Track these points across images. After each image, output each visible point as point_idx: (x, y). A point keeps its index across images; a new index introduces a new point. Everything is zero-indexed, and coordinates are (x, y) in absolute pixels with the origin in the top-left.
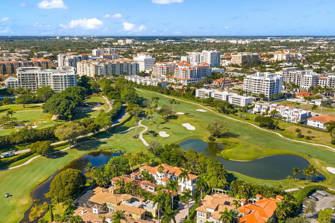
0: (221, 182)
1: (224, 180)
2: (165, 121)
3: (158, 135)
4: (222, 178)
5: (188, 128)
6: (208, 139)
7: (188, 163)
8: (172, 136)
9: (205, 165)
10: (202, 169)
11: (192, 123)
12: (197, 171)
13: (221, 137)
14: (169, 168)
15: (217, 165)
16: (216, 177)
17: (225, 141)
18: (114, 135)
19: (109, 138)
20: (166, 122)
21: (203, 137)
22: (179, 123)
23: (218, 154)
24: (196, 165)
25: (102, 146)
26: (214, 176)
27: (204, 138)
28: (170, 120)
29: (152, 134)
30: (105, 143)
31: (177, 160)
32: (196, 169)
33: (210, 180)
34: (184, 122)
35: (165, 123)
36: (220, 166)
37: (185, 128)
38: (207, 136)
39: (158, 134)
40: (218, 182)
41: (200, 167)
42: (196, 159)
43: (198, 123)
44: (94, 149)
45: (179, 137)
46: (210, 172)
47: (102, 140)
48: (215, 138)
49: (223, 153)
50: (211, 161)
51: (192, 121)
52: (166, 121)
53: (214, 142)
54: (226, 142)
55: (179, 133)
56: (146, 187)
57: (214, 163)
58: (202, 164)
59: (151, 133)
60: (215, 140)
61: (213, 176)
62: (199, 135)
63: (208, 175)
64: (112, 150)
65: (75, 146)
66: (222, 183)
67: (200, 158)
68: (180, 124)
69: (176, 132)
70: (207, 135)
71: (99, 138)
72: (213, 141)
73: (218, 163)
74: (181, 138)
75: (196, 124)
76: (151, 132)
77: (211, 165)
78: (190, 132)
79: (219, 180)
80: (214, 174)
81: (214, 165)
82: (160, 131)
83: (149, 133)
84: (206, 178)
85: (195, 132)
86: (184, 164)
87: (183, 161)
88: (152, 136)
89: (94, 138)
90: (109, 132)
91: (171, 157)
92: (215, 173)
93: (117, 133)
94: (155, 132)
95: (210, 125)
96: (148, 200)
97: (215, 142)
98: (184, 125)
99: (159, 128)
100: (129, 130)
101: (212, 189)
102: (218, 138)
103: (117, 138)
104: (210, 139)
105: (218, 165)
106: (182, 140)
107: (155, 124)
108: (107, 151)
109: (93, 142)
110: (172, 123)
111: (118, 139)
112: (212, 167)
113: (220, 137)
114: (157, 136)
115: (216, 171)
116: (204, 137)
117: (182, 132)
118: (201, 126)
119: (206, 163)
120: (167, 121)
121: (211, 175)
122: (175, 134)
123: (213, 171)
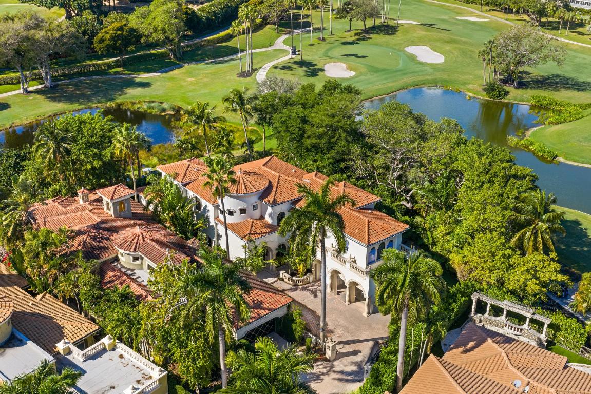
0: (528, 271)
1: (543, 261)
2: (357, 37)
3: (320, 73)
4: (536, 248)
5: (423, 58)
6: (484, 90)
7: (379, 161)
8: (363, 77)
9: (454, 175)
10: (433, 191)
11: (438, 44)
12: (412, 197)
13: (531, 88)
14: (278, 174)
15: (512, 179)
16: (503, 240)
17: (544, 99)
18: (186, 65)
19: (166, 72)
20: (359, 42)
21: (464, 84)
22: (396, 45)
23: (515, 139)
24: (412, 174)
25: (132, 93)
26: (492, 230)
27: (471, 86)
28: (374, 36)
29: (304, 68)
30: (146, 85)
31: (330, 146)
32: (408, 191)
33: (466, 251)
34: (413, 43)
35: (357, 43)
36: (526, 183)
37: (413, 58)
38: (480, 82)
39: (322, 70)
40: (511, 267)
41: (426, 184)
42: (411, 146)
43: (456, 45)
44: (103, 100)
45: (386, 79)
46: (472, 209)
47: (143, 77)
48: (507, 88)
49: (534, 135)
50: (483, 159)
51: (439, 40)
52: (358, 40)
53: (503, 100)
54: (546, 102)
55: (388, 70)
56: (136, 259)
57: (496, 168)
58: (441, 167)
59: (301, 67)
60: (507, 93)
61: (483, 230)
62: (454, 76)
63: (458, 222)
64: (153, 104)
65: (45, 87)
66: (535, 276)
67: (431, 143)
68: (397, 47)
69: (381, 66)
70: (480, 77)
71: (138, 71)
72: (499, 96)
73: (519, 169)
74: (391, 85)
75: (448, 47)
76: (302, 63)
77: (482, 178)
78: (426, 68)
79: (516, 259)
80: (492, 225)
81: (496, 176)
82: (329, 62)
83: (295, 66)
84: (449, 237)
85: (443, 70)
86: (360, 163)
87: (356, 150)
88: (304, 73)
89: (120, 69)
90: (175, 57)
91: (309, 133)
92: (496, 216)
93: (200, 61)
94: (316, 65)
95: (493, 42)
96: (106, 341)
97: (507, 101)
98: (411, 50)
99: (329, 54)
100: (239, 56)
101: (475, 298)
102: (517, 88)
103: (189, 74)
104: (490, 88)
105: (515, 176)
106: (394, 89)
107: (323, 45)
108: (136, 106)
109: (113, 80)
110: (376, 44)
111: (192, 77)
112: (486, 186)
113: (525, 85)
114: (316, 75)
115: (505, 208)
116: (469, 84)
117: (401, 65)
118: (464, 53)
119: (458, 165)
120: (364, 39)
121: (475, 226)
122: (375, 70)
123: (489, 206)
